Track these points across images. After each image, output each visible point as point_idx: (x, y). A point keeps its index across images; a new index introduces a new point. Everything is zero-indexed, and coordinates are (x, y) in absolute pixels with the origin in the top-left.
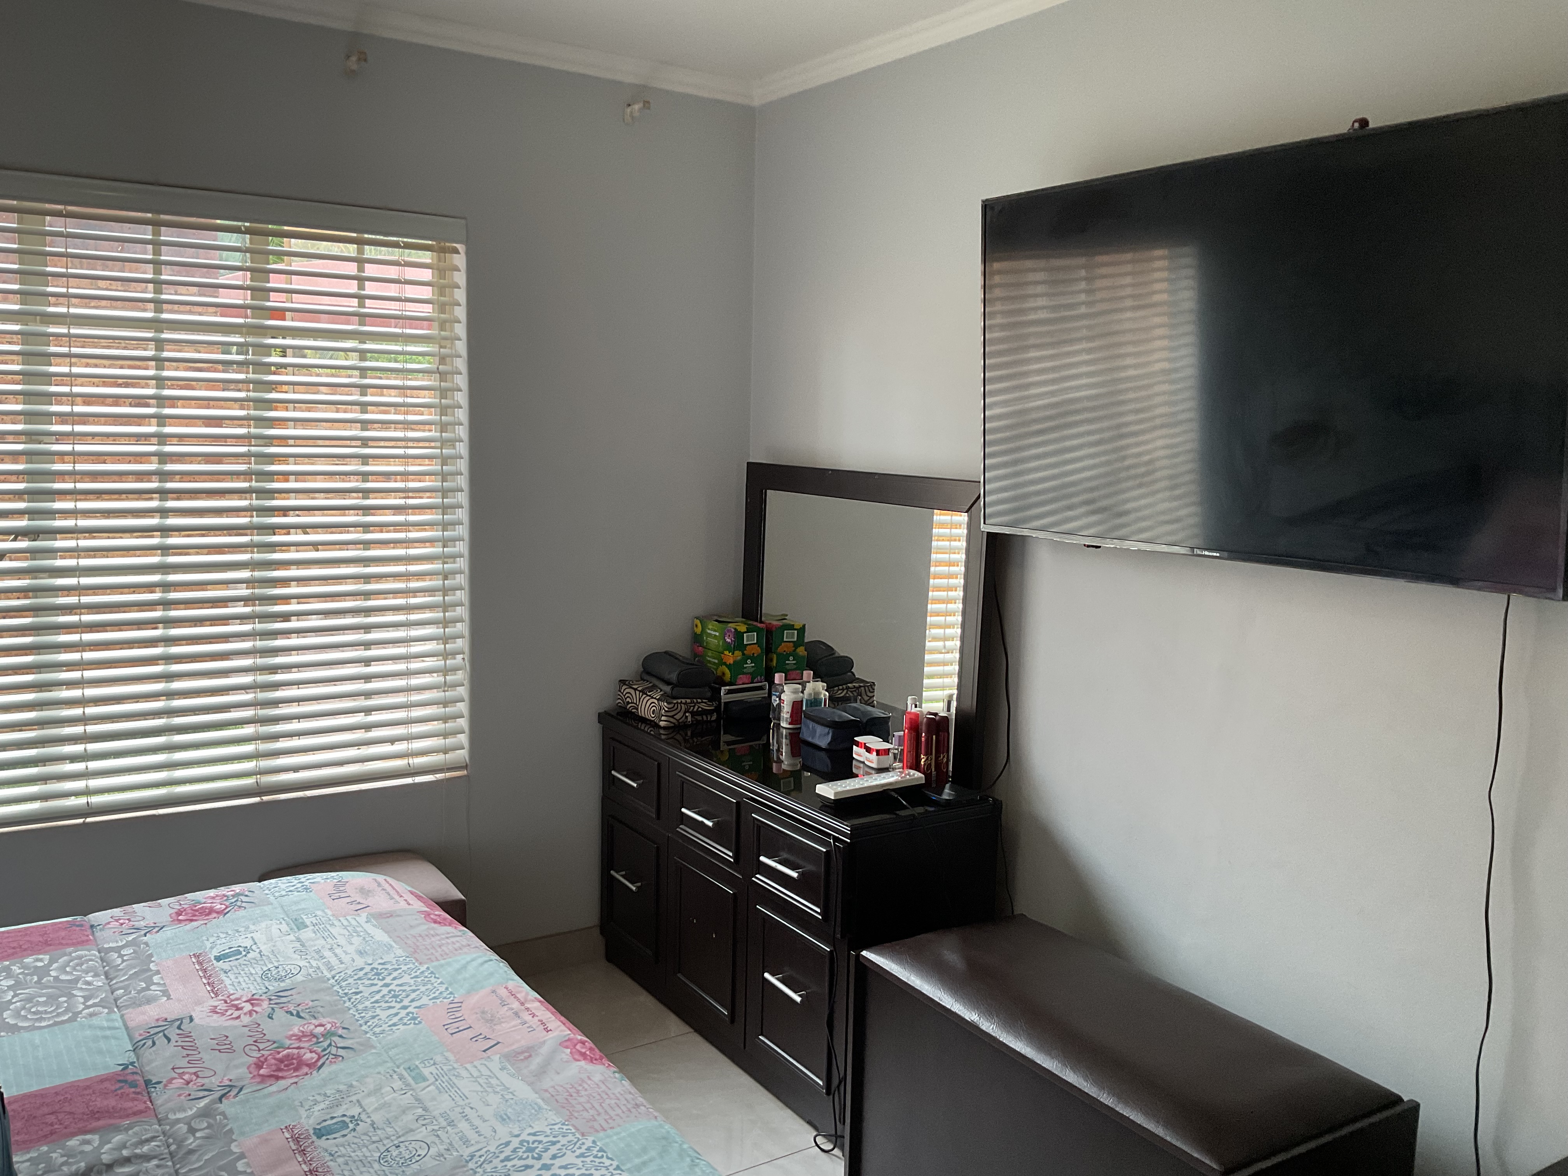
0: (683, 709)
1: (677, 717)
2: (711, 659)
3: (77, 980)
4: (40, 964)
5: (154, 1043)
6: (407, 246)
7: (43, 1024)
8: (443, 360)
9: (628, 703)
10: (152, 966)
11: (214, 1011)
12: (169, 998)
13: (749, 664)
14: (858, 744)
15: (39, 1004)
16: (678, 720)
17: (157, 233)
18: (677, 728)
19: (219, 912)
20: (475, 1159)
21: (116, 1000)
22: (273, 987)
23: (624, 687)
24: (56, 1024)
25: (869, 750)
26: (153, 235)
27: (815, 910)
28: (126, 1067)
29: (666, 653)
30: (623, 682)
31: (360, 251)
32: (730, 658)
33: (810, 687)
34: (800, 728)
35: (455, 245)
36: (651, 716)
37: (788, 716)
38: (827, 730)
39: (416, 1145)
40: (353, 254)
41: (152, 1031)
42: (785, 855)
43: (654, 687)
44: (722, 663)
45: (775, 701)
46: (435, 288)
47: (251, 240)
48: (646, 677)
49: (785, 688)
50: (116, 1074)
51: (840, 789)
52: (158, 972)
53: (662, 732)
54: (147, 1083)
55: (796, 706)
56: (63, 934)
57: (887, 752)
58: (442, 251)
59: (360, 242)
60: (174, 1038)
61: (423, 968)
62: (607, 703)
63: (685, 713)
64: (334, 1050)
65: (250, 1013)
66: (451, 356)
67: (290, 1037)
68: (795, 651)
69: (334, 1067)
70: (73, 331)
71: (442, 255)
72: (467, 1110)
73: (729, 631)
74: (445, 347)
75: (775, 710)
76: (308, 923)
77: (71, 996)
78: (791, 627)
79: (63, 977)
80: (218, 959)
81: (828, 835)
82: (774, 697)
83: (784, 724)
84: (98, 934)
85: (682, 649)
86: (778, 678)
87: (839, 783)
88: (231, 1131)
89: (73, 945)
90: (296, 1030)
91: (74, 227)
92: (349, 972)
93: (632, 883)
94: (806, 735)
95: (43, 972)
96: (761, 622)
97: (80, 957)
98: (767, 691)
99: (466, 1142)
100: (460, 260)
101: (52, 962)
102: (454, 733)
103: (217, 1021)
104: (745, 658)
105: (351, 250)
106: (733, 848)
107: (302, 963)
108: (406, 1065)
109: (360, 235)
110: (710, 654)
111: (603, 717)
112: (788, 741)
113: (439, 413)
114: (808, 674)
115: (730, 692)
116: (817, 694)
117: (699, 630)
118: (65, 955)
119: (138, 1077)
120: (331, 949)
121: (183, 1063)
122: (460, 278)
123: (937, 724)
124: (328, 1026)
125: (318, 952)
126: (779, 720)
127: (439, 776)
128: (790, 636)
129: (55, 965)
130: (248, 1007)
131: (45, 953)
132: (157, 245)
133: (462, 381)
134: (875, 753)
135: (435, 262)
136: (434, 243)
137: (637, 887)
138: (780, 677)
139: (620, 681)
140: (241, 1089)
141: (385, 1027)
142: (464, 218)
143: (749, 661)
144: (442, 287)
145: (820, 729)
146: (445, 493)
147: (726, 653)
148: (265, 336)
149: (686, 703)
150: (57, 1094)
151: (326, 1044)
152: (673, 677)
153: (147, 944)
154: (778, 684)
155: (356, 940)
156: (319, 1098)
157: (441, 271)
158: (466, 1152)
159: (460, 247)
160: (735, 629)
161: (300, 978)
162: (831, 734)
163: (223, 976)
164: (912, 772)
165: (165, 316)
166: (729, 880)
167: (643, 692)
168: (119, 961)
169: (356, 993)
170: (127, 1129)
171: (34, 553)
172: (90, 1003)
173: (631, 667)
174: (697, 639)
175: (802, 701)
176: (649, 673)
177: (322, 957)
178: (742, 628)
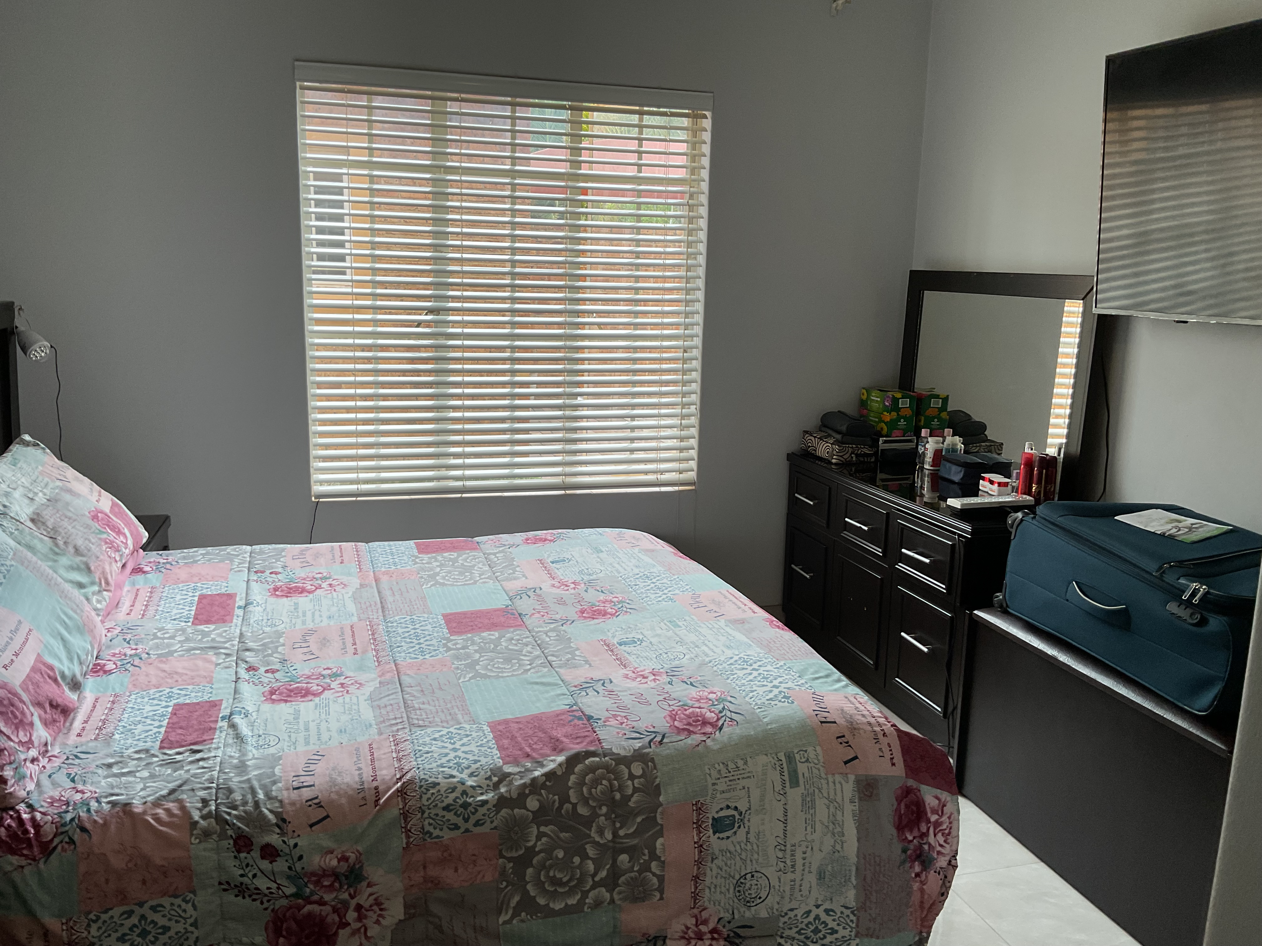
0: (850, 452)
1: (845, 457)
2: (873, 418)
3: (474, 565)
4: (452, 557)
5: (521, 598)
6: (673, 115)
7: (459, 584)
8: (691, 196)
9: (809, 447)
10: (514, 563)
11: (553, 586)
12: (526, 578)
13: (902, 422)
14: (984, 479)
15: (454, 575)
16: (846, 459)
17: (514, 111)
18: (844, 465)
19: (550, 541)
20: (713, 662)
21: (496, 578)
22: (586, 578)
23: (807, 435)
24: (465, 585)
25: (992, 482)
26: (512, 112)
27: (941, 587)
28: (508, 606)
29: (839, 411)
30: (806, 432)
31: (641, 120)
32: (887, 417)
33: (949, 439)
34: (938, 470)
35: (704, 112)
36: (825, 455)
37: (931, 460)
38: (959, 469)
39: (678, 654)
40: (636, 122)
41: (520, 592)
42: (921, 550)
43: (829, 436)
44: (881, 421)
45: (921, 450)
46: (690, 144)
47: (571, 114)
48: (823, 429)
49: (930, 439)
50: (502, 609)
51: (965, 502)
52: (518, 566)
53: (833, 467)
54: (520, 615)
55: (938, 453)
56: (463, 544)
57: (1006, 485)
58: (695, 117)
59: (641, 113)
60: (532, 596)
61: (676, 577)
62: (794, 447)
63: (851, 454)
64: (625, 609)
65: (574, 588)
66: (698, 193)
67: (599, 601)
68: (939, 414)
69: (625, 617)
70: (463, 178)
71: (695, 120)
72: (706, 642)
73: (888, 397)
74: (694, 187)
75: (920, 456)
76: (603, 550)
77: (472, 573)
78: (937, 397)
79: (465, 564)
80: (553, 563)
81: (955, 533)
82: (920, 447)
83: (927, 466)
84: (482, 546)
85: (851, 410)
86: (924, 433)
87: (965, 499)
88: (570, 638)
89: (469, 549)
90: (602, 598)
91: (467, 109)
92: (631, 575)
93: (807, 573)
94: (943, 473)
95: (455, 561)
96: (914, 392)
97: (474, 556)
98: (915, 444)
99: (707, 655)
100: (707, 123)
101: (458, 556)
102: (687, 460)
103: (555, 591)
104: (899, 418)
105: (634, 119)
106: (882, 547)
107: (602, 569)
108: (669, 620)
109: (641, 108)
110: (872, 415)
111: (790, 457)
112: (930, 480)
113: (686, 234)
114: (948, 431)
115: (885, 442)
116: (954, 445)
117: (864, 397)
118: (465, 554)
119: (515, 611)
120: (618, 563)
121: (539, 607)
122: (707, 136)
123: (1048, 463)
124: (621, 598)
125: (611, 564)
126: (923, 464)
127: (676, 488)
128: (936, 404)
129: (460, 558)
130: (573, 586)
131: (454, 552)
132: (513, 118)
133: (704, 211)
134: (996, 485)
135: (690, 125)
136: (690, 111)
137: (810, 576)
138: (927, 432)
139: (804, 431)
140: (573, 622)
141: (654, 602)
142: (712, 92)
143: (902, 420)
144: (694, 144)
145: (954, 468)
146: (688, 291)
147: (885, 413)
148: (578, 181)
149: (852, 447)
150: (472, 614)
151: (620, 606)
152: (844, 428)
153: (511, 553)
154: (924, 437)
155: (633, 561)
156: (618, 629)
157: (695, 131)
158: (707, 659)
159: (708, 114)
160: (893, 395)
161: (601, 575)
162: (963, 472)
163: (557, 571)
164: (1025, 496)
165: (517, 168)
166: (878, 569)
167: (821, 439)
168: (496, 559)
169: (636, 585)
170: (513, 632)
171: (437, 323)
172: (482, 577)
173: (812, 422)
174: (863, 404)
175: (942, 450)
176: (825, 426)
177: (614, 567)
178: (898, 395)
